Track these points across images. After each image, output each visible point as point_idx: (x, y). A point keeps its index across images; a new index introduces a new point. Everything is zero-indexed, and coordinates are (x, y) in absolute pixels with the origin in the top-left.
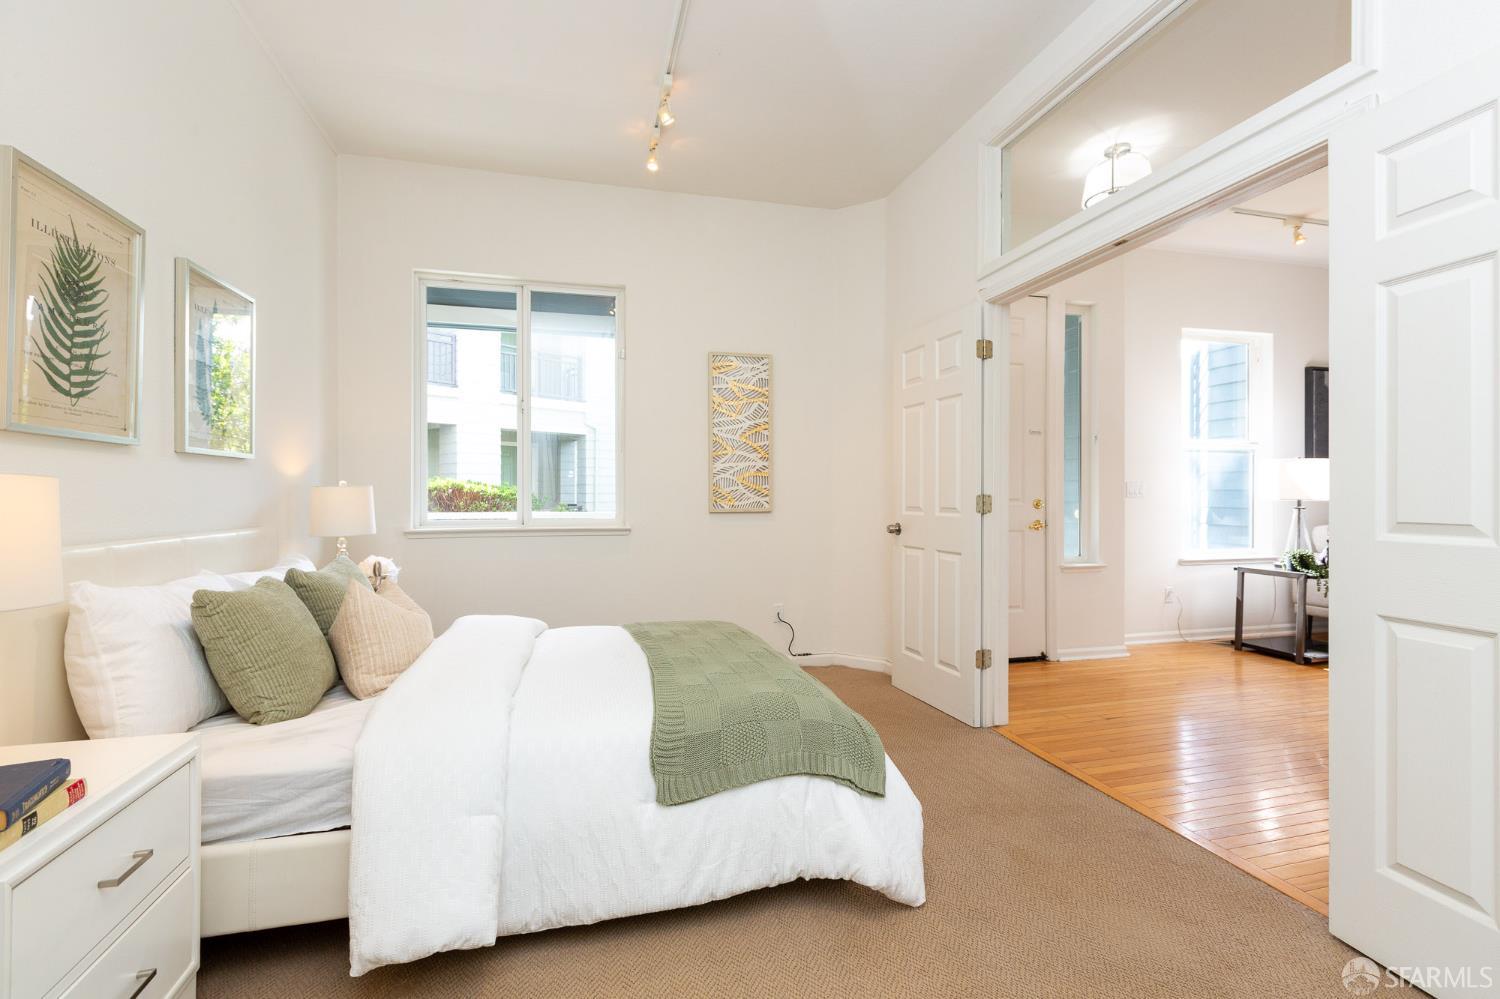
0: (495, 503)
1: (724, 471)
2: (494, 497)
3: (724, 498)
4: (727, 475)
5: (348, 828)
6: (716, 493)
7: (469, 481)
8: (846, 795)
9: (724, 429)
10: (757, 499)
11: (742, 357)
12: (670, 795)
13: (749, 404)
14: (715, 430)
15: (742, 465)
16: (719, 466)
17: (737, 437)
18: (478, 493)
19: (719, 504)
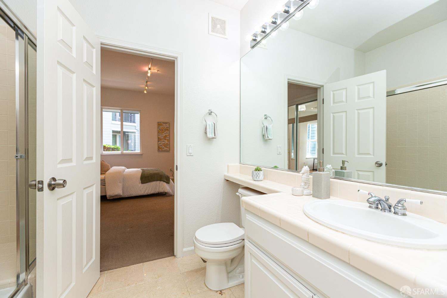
0: (113, 149)
1: (160, 143)
2: (113, 148)
3: (160, 148)
4: (161, 144)
5: (105, 185)
6: (159, 148)
7: (107, 145)
8: (165, 184)
9: (160, 136)
10: (166, 148)
11: (164, 123)
12: (142, 183)
13: (165, 131)
14: (159, 136)
15: (164, 142)
16: (159, 143)
17: (163, 137)
18: (109, 147)
19: (159, 149)
